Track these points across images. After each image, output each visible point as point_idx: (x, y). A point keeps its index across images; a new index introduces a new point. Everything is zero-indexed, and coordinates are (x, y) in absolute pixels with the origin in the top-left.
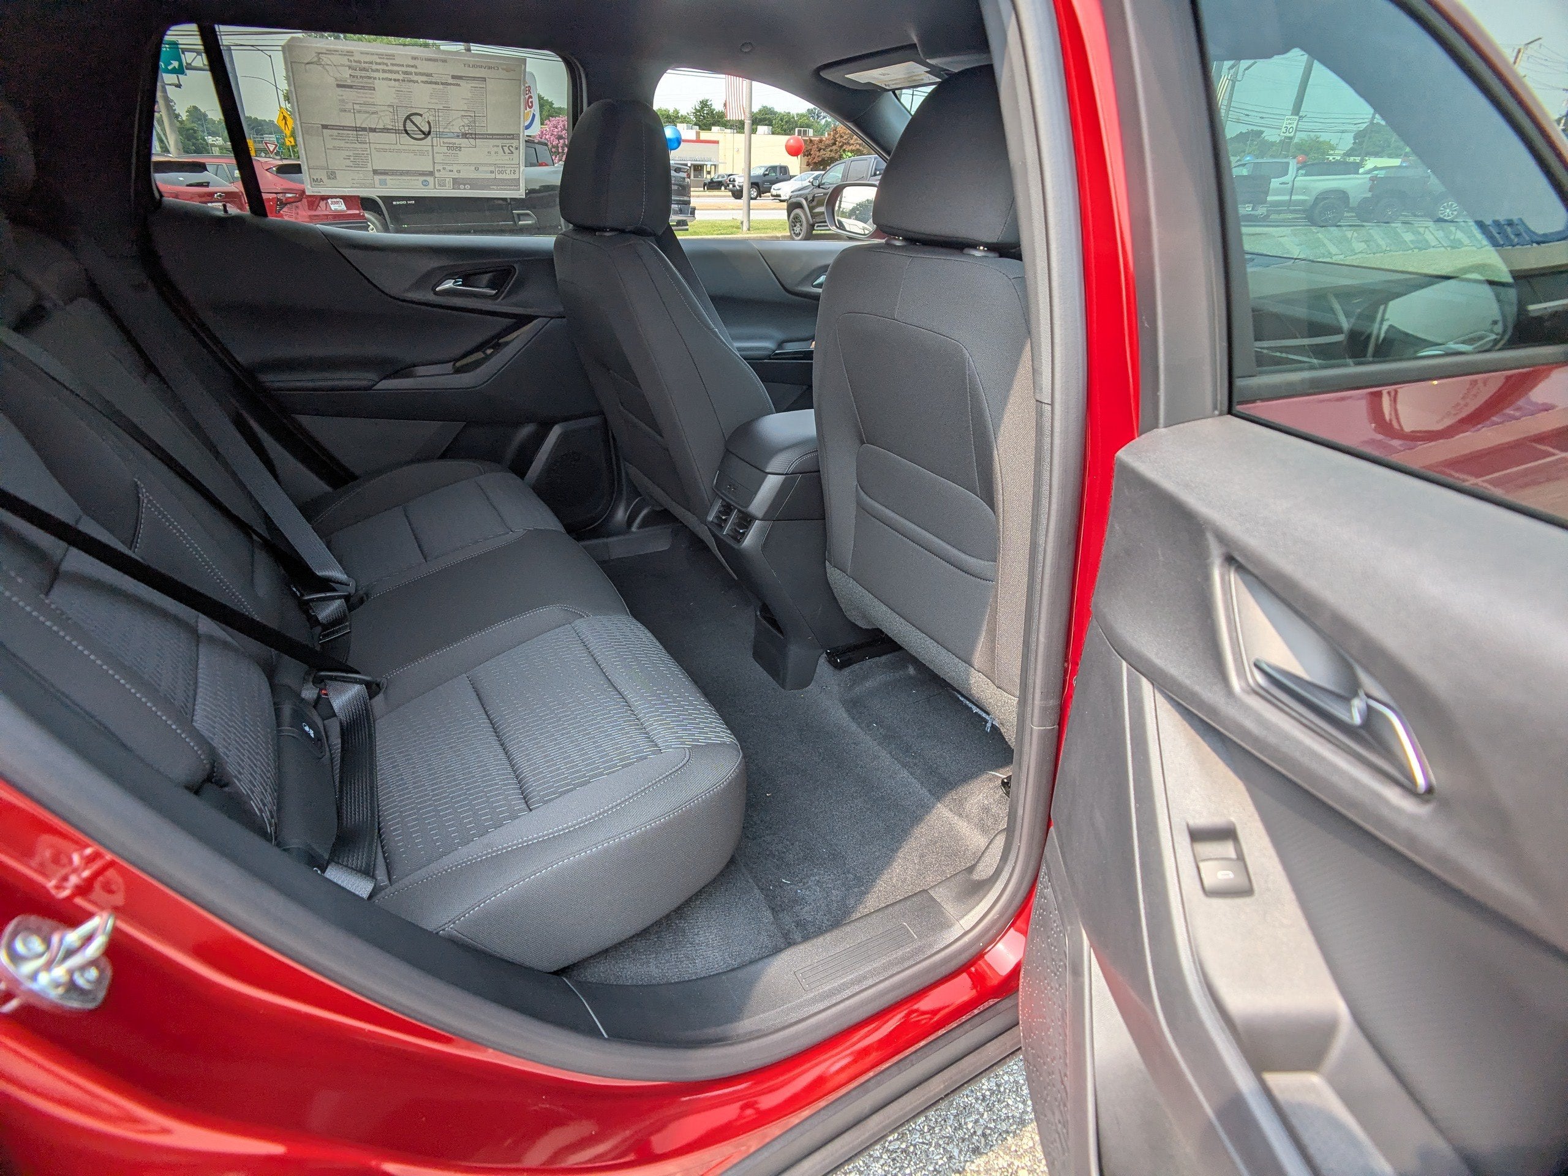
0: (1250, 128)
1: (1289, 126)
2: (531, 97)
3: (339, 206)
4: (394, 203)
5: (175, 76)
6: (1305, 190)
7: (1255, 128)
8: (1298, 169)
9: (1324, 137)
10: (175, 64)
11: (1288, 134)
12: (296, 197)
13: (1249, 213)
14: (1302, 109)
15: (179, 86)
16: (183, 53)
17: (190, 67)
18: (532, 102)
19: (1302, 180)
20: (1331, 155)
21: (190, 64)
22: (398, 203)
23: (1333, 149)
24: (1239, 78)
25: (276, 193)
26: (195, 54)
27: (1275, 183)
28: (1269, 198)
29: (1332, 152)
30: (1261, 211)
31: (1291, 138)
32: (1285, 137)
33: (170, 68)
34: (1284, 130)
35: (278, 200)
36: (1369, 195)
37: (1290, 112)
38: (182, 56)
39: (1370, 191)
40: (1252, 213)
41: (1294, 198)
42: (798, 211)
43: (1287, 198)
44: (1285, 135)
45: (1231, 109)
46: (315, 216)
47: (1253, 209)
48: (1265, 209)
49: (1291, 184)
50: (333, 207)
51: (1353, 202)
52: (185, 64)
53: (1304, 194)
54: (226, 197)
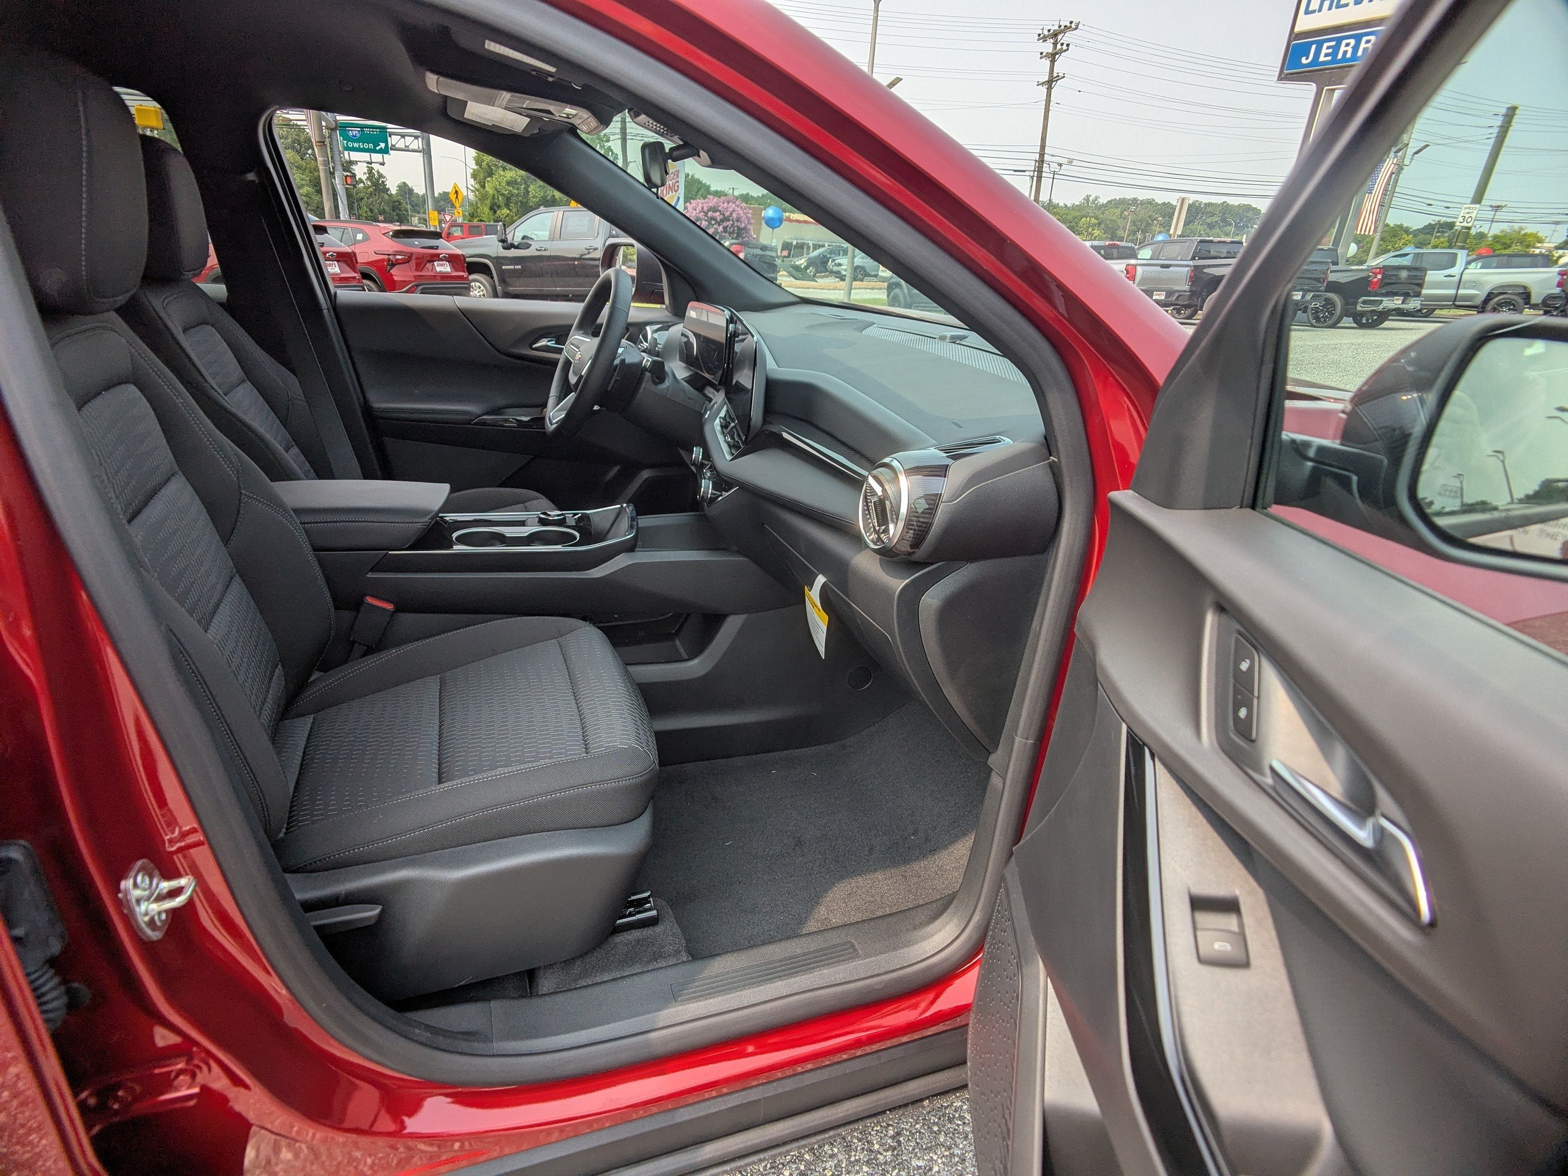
0: (1437, 219)
1: (1467, 216)
2: (678, 182)
3: (444, 268)
4: (503, 267)
5: (381, 155)
6: (1475, 284)
7: (1443, 220)
8: (1468, 263)
9: (1530, 229)
10: (382, 145)
11: (1465, 224)
12: (405, 259)
13: (1399, 306)
14: (1485, 197)
15: (383, 164)
16: (390, 136)
17: (394, 148)
18: (678, 186)
19: (1475, 271)
20: (1538, 248)
21: (394, 146)
22: (507, 267)
23: (1540, 241)
24: (1407, 161)
25: (388, 255)
26: (400, 137)
27: (1432, 276)
28: (1424, 292)
29: (1539, 245)
30: (1414, 304)
31: (1469, 228)
32: (1462, 227)
33: (378, 148)
34: (1461, 219)
35: (389, 260)
36: (1557, 290)
37: (1469, 200)
38: (389, 138)
39: (1558, 287)
40: (1402, 306)
41: (1461, 292)
42: (897, 291)
43: (1453, 292)
44: (1462, 224)
45: (1395, 195)
46: (420, 276)
47: (1403, 302)
48: (1420, 302)
49: (1456, 279)
50: (438, 269)
51: (1536, 299)
52: (390, 145)
53: (1474, 287)
54: (337, 256)
